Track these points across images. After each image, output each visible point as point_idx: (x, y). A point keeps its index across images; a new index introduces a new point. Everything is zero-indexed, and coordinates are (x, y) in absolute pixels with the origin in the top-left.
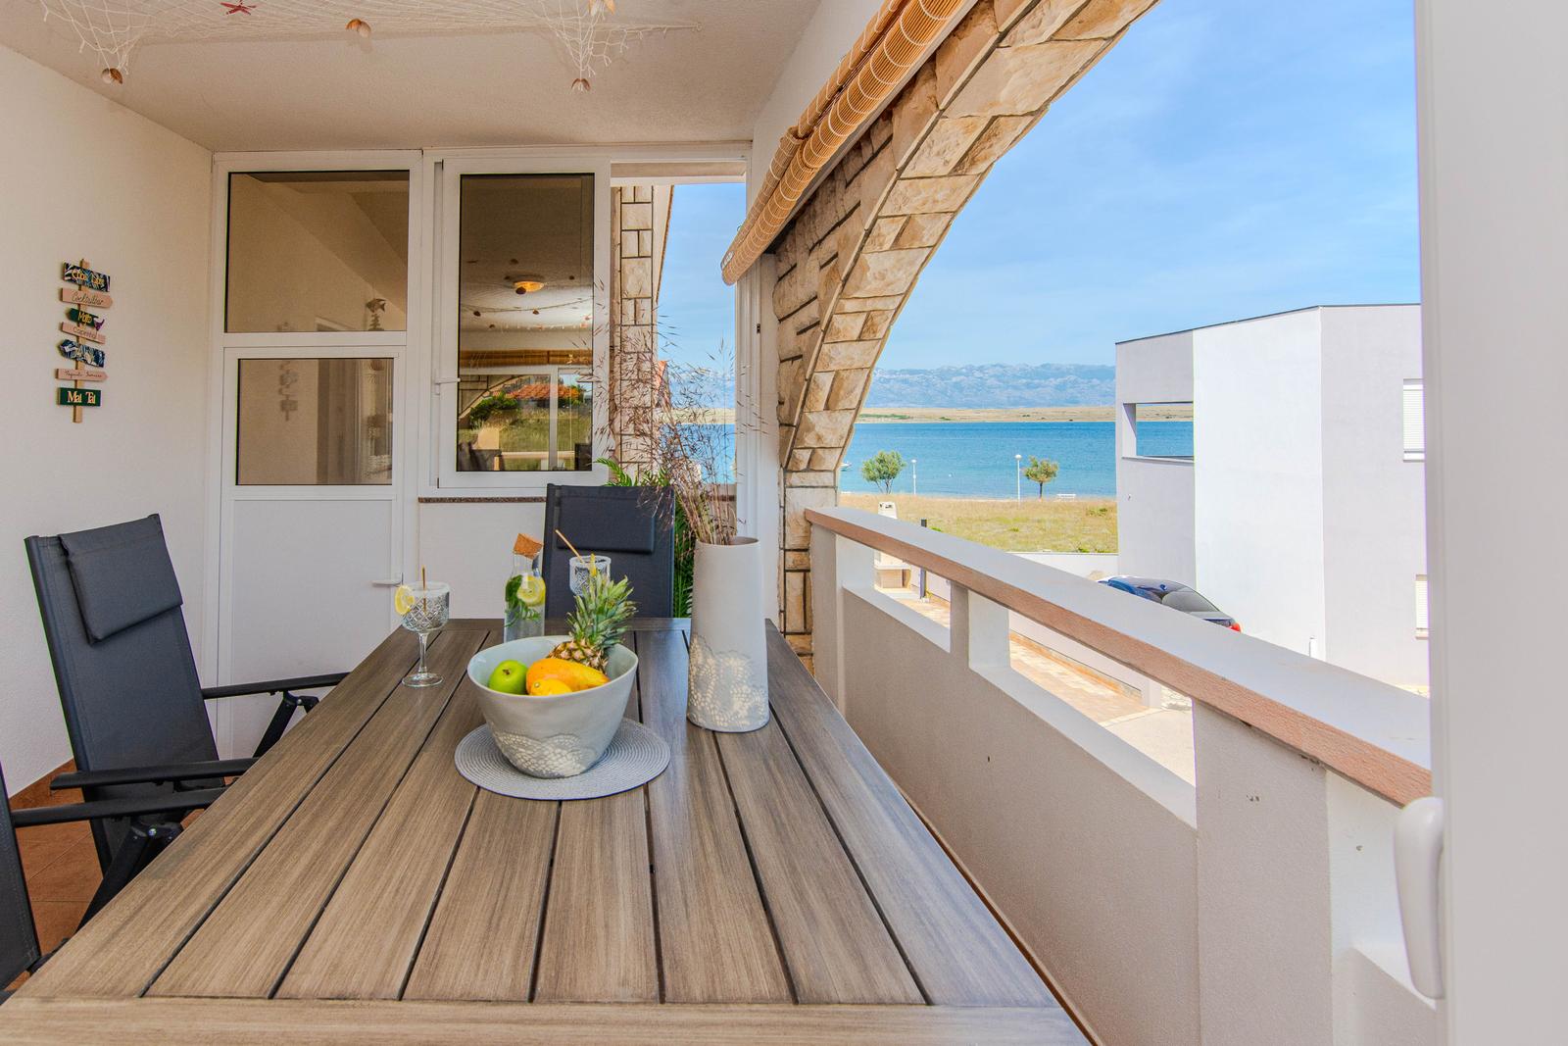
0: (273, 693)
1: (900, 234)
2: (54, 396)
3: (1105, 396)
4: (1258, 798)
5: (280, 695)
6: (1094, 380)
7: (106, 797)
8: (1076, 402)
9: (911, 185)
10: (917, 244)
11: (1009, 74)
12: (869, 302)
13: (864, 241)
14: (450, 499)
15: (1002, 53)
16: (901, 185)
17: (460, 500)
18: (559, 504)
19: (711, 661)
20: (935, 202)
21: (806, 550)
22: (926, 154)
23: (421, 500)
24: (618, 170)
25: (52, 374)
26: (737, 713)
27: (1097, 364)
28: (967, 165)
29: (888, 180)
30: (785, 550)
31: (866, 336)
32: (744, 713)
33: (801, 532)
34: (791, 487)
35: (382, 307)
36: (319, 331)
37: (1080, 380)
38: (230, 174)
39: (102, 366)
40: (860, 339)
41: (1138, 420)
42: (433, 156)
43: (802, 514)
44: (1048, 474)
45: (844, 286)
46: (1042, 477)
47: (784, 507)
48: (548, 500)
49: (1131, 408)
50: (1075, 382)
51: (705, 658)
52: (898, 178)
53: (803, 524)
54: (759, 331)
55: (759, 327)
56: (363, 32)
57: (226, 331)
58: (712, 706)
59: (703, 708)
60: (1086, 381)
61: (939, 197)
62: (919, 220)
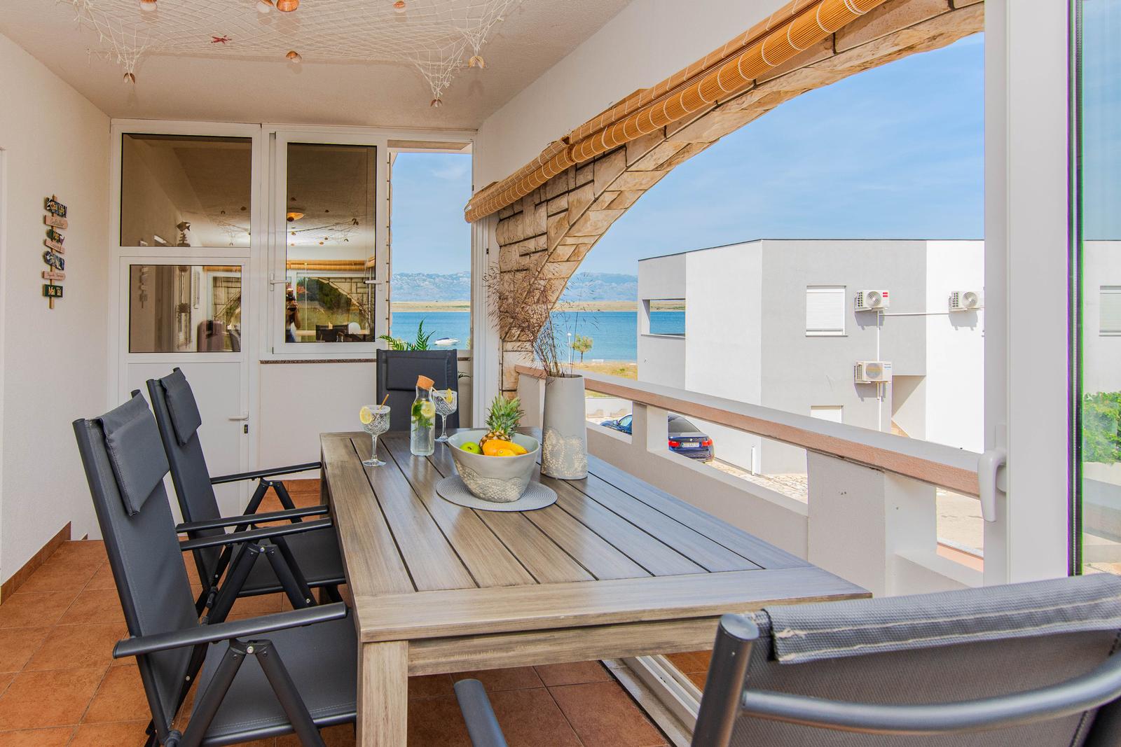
0: (253, 479)
1: (612, 201)
2: (40, 291)
3: (619, 294)
4: (845, 493)
5: (258, 480)
6: (613, 284)
7: (200, 536)
8: (602, 298)
9: (631, 175)
10: (621, 207)
11: (714, 124)
12: (581, 239)
13: (592, 204)
14: (282, 361)
15: (715, 114)
16: (626, 174)
17: (289, 362)
18: (386, 361)
19: (562, 442)
20: (641, 184)
21: (515, 391)
22: (648, 159)
23: (262, 362)
24: (392, 144)
25: (40, 275)
26: (576, 469)
27: (615, 273)
28: (665, 166)
29: (620, 170)
30: (503, 391)
31: (572, 259)
32: (580, 469)
33: (513, 380)
34: (506, 351)
35: (188, 228)
36: (156, 246)
37: (604, 284)
38: (123, 134)
39: (63, 269)
40: (568, 261)
41: (651, 311)
42: (269, 128)
43: (513, 368)
44: (586, 346)
45: (570, 229)
46: (582, 348)
47: (502, 364)
48: (377, 360)
49: (647, 302)
50: (601, 285)
51: (558, 440)
52: (626, 171)
53: (515, 374)
54: (488, 253)
55: (488, 250)
56: (296, 60)
57: (121, 245)
58: (562, 466)
59: (557, 467)
60: (607, 284)
61: (644, 182)
62: (626, 193)
